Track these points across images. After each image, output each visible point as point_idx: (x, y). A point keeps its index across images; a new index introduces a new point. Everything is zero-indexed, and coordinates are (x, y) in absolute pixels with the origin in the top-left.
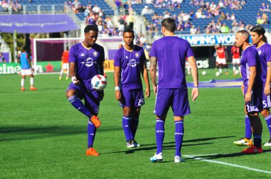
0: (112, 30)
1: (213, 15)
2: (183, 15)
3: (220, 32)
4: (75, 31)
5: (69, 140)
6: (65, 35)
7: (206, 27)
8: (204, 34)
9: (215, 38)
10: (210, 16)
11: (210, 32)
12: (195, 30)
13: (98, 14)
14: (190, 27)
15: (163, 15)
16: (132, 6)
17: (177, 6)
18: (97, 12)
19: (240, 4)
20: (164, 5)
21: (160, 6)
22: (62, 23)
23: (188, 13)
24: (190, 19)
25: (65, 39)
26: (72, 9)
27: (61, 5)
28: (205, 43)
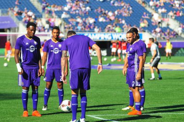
0: (41, 28)
1: (110, 20)
2: (89, 19)
3: (115, 31)
4: (15, 28)
5: (8, 103)
6: (8, 31)
7: (105, 28)
8: (104, 33)
9: (112, 36)
10: (108, 20)
11: (108, 31)
12: (98, 30)
13: (31, 17)
14: (94, 28)
15: (76, 19)
16: (55, 12)
17: (86, 13)
18: (31, 15)
19: (129, 12)
20: (77, 12)
21: (74, 13)
22: (6, 22)
23: (93, 18)
24: (95, 22)
25: (8, 33)
26: (13, 13)
27: (6, 10)
28: (105, 39)
